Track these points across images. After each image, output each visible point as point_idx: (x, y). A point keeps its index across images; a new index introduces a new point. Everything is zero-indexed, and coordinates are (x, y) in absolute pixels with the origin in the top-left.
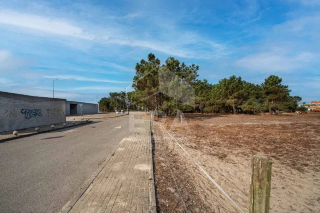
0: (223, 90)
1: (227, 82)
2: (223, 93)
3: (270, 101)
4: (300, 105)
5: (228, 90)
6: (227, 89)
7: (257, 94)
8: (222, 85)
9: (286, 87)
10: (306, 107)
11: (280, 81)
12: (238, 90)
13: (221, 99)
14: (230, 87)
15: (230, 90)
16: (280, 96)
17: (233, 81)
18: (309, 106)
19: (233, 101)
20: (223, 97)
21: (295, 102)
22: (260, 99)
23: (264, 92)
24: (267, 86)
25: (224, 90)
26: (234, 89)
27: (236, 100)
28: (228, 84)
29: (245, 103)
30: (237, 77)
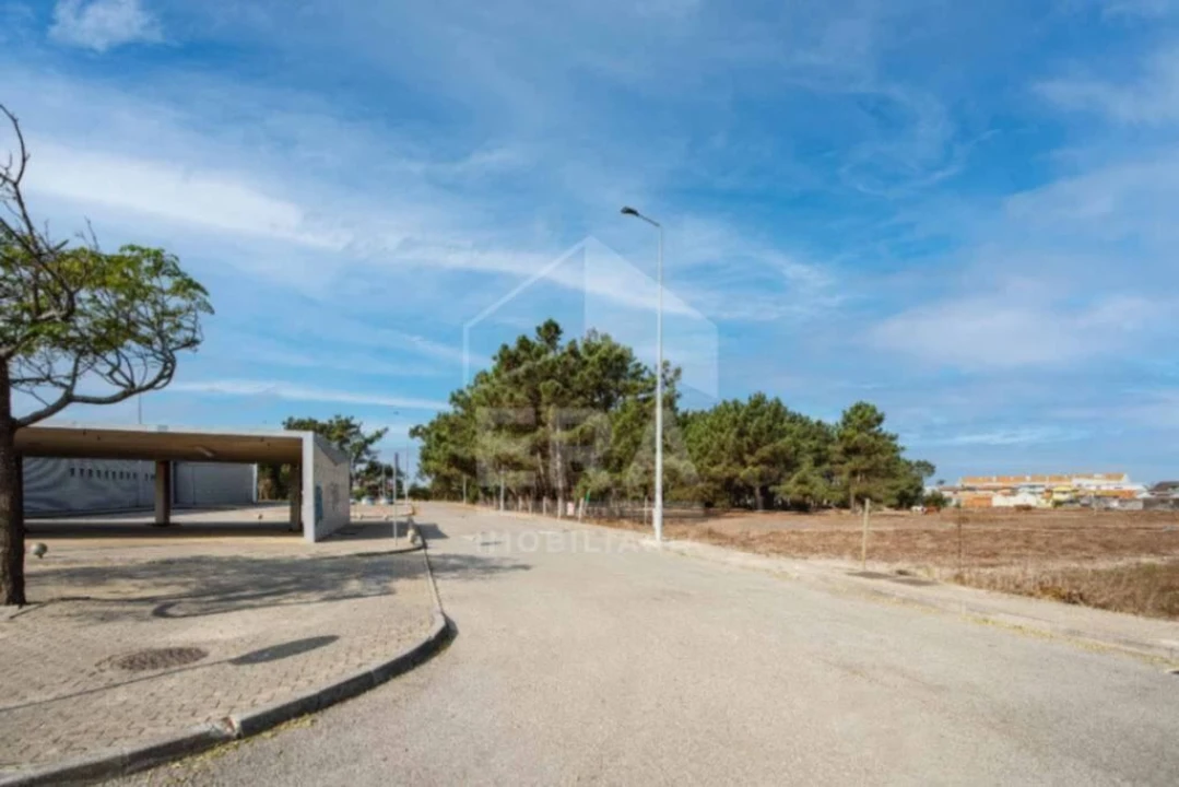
0: (730, 437)
1: (742, 413)
2: (730, 446)
3: (854, 473)
4: (929, 489)
5: (745, 439)
6: (741, 434)
7: (818, 450)
8: (726, 422)
9: (893, 438)
10: (946, 494)
11: (880, 420)
12: (772, 440)
13: (724, 464)
14: (752, 427)
15: (750, 439)
16: (878, 461)
17: (759, 410)
18: (955, 491)
19: (756, 470)
20: (728, 458)
21: (919, 479)
22: (827, 466)
23: (839, 448)
24: (850, 432)
25: (732, 436)
26: (761, 434)
27: (763, 467)
28: (746, 420)
29: (789, 479)
30: (770, 397)
